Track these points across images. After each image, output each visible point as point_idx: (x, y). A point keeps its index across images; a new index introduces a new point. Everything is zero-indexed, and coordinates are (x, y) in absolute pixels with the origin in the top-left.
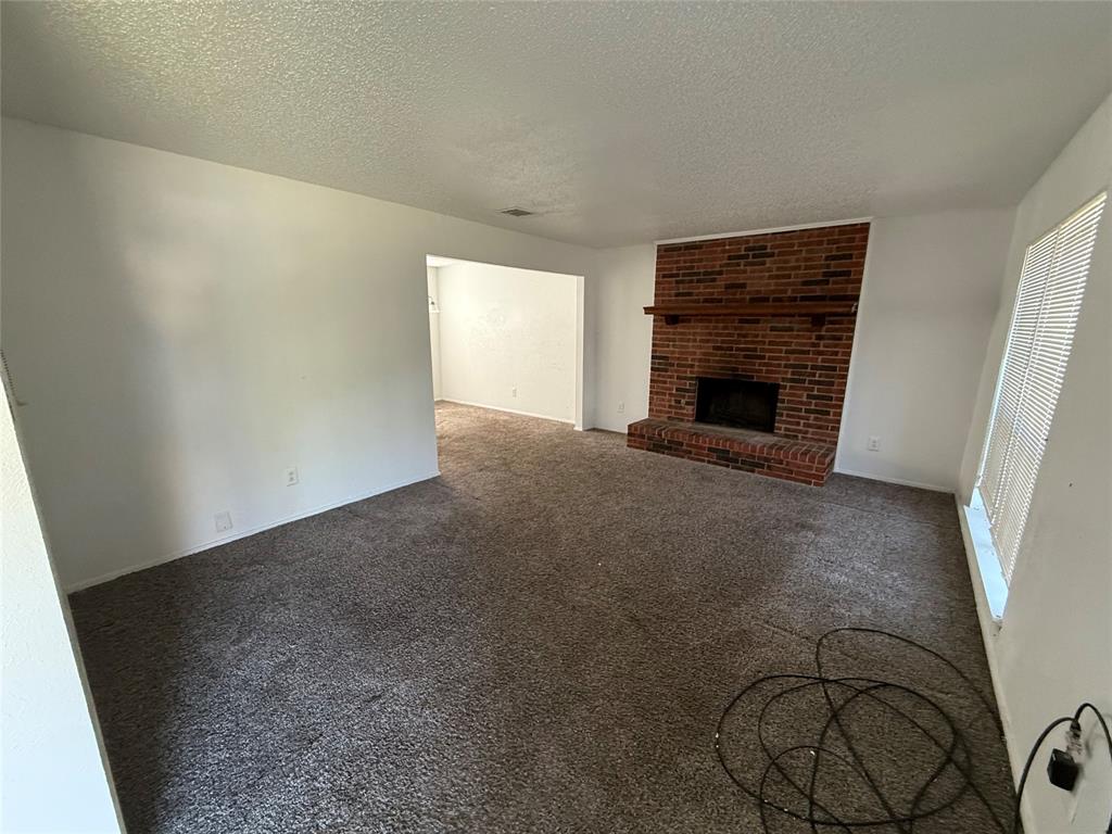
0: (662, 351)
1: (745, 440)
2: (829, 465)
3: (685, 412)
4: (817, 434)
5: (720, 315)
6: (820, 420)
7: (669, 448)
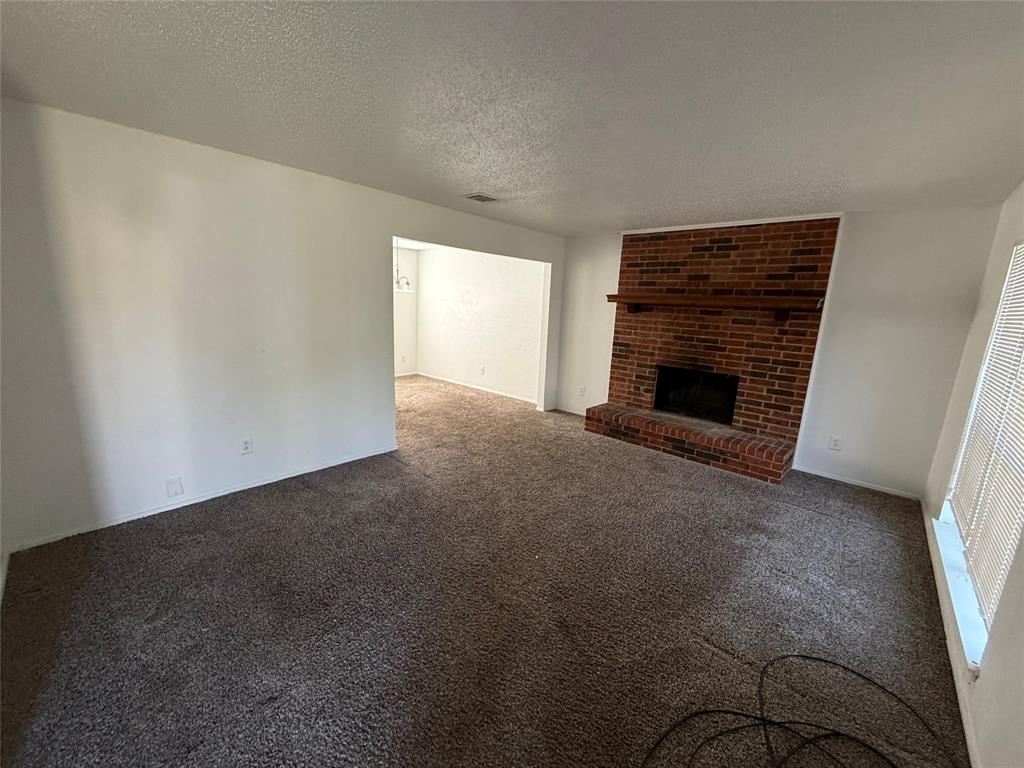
0: (624, 339)
1: (701, 431)
2: (786, 463)
3: (643, 399)
4: (776, 429)
5: (682, 305)
6: (780, 415)
7: (626, 435)
